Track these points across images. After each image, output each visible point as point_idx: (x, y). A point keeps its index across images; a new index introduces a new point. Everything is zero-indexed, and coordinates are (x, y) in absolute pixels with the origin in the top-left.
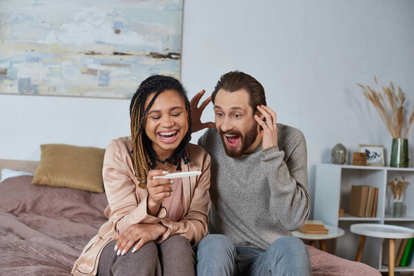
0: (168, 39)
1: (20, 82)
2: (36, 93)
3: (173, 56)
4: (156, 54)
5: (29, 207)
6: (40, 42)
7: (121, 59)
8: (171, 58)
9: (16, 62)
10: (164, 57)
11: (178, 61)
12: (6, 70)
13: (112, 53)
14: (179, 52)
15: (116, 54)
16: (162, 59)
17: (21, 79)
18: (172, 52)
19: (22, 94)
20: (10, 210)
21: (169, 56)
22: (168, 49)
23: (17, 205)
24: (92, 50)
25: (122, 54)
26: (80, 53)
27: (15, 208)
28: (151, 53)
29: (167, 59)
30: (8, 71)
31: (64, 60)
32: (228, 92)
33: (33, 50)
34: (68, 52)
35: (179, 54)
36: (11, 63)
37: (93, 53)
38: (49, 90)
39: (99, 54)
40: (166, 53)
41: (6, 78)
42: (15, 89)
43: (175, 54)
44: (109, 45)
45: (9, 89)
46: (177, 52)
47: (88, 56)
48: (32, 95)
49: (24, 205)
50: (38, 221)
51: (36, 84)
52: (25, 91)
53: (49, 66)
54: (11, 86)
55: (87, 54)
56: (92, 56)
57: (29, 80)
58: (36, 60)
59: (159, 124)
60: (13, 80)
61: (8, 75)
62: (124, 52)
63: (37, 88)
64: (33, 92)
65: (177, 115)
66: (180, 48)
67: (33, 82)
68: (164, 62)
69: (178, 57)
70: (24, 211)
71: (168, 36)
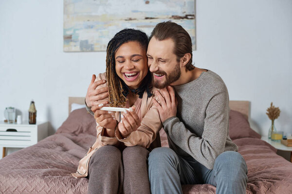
0: (185, 4)
1: (81, 43)
2: (92, 50)
3: (189, 17)
4: (176, 16)
5: (85, 129)
6: (93, 14)
7: (151, 22)
8: (187, 18)
9: (78, 30)
10: (183, 18)
11: (193, 21)
12: (71, 36)
13: (144, 18)
14: (194, 14)
15: (147, 18)
16: (181, 20)
17: (81, 41)
18: (188, 14)
19: (82, 51)
20: (72, 132)
21: (186, 17)
22: (185, 12)
23: (77, 128)
24: (130, 17)
25: (151, 18)
26: (121, 20)
27: (75, 130)
28: (173, 16)
29: (185, 19)
30: (73, 36)
31: (110, 25)
32: (158, 40)
33: (88, 21)
34: (113, 20)
35: (193, 16)
36: (75, 30)
37: (130, 19)
38: (101, 47)
39: (135, 19)
40: (183, 15)
41: (71, 41)
42: (78, 48)
43: (190, 15)
44: (142, 12)
45: (74, 49)
46: (192, 14)
47: (127, 21)
48: (89, 51)
49: (82, 128)
50: (86, 138)
51: (92, 43)
52: (84, 49)
53: (100, 31)
54: (75, 46)
55: (126, 20)
56: (130, 21)
57: (87, 41)
58: (91, 27)
59: (123, 67)
60: (76, 42)
61: (73, 39)
62: (153, 17)
63: (93, 47)
64: (90, 49)
65: (137, 61)
66: (194, 11)
67: (90, 42)
68: (183, 22)
69: (193, 17)
70: (82, 132)
71: (185, 3)
